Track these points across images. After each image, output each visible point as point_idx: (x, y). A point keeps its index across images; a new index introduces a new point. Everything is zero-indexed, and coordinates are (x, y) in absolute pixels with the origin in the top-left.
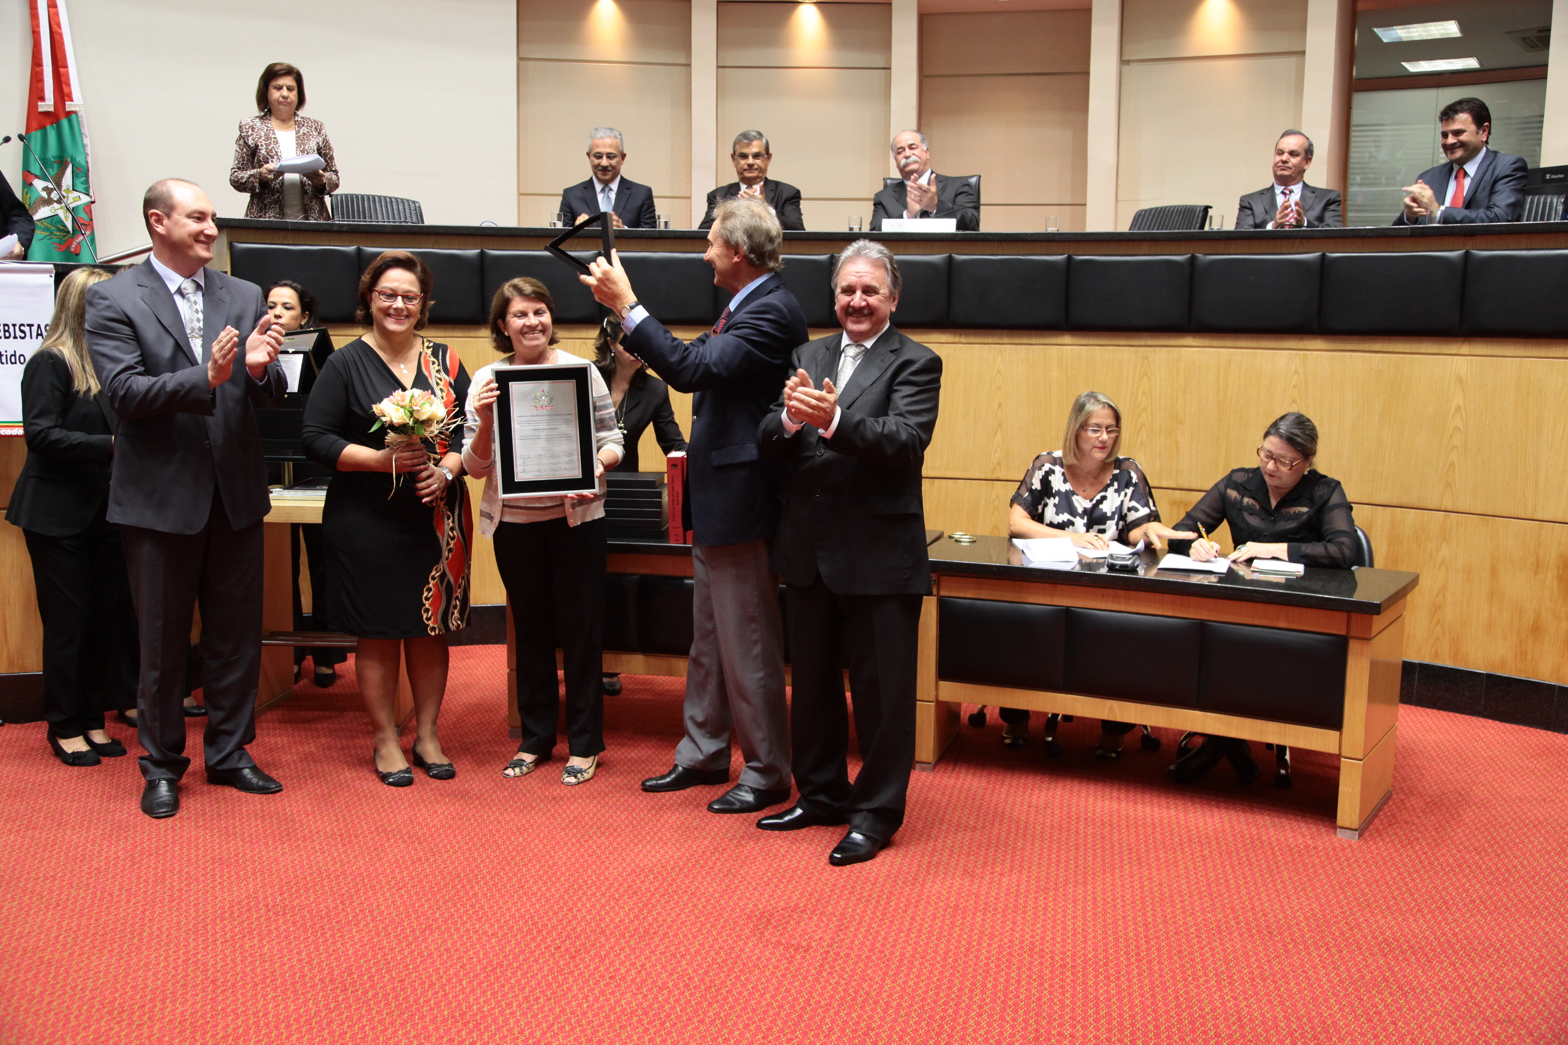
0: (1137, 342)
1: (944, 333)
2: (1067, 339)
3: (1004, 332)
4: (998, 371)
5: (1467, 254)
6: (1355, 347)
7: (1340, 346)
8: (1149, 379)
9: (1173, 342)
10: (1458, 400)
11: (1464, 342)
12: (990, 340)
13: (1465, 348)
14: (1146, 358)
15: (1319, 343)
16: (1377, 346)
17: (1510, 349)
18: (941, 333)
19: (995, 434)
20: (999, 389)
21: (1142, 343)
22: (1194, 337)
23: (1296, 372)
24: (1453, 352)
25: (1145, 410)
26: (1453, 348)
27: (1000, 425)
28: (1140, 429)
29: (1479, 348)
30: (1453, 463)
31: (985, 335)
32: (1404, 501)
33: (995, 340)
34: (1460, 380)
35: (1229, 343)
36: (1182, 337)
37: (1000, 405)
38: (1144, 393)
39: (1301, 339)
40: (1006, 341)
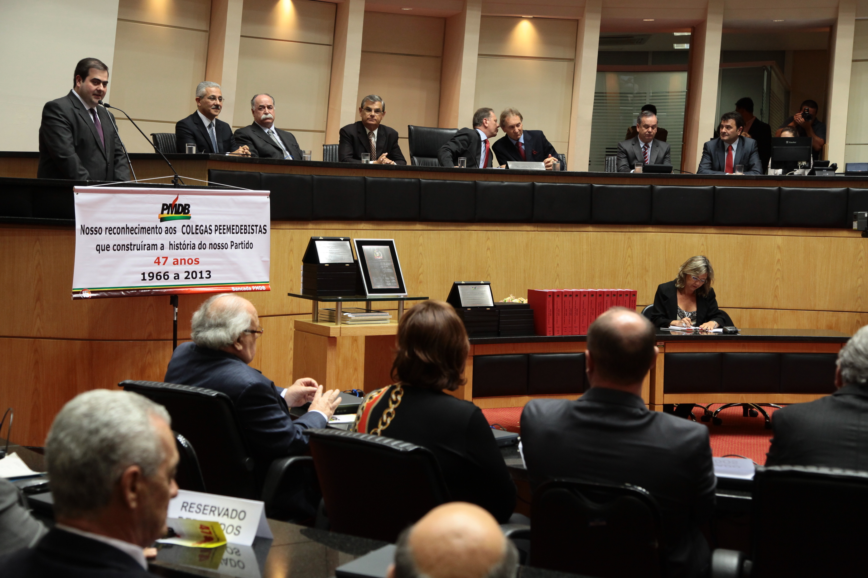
0: (625, 230)
1: (529, 225)
2: (590, 229)
3: (559, 225)
4: (557, 246)
5: (780, 189)
6: (729, 232)
7: (722, 232)
8: (631, 249)
9: (642, 230)
10: (778, 256)
11: (779, 229)
12: (552, 229)
13: (780, 232)
14: (629, 238)
15: (713, 230)
16: (740, 231)
17: (800, 233)
18: (528, 225)
19: (556, 281)
20: (557, 256)
21: (627, 230)
22: (652, 227)
23: (703, 245)
24: (775, 234)
25: (630, 265)
26: (775, 232)
27: (558, 275)
28: (628, 275)
29: (786, 232)
30: (777, 286)
31: (550, 227)
32: (756, 305)
33: (555, 229)
34: (779, 247)
35: (670, 230)
36: (647, 227)
37: (558, 264)
38: (629, 256)
39: (704, 228)
40: (560, 229)
